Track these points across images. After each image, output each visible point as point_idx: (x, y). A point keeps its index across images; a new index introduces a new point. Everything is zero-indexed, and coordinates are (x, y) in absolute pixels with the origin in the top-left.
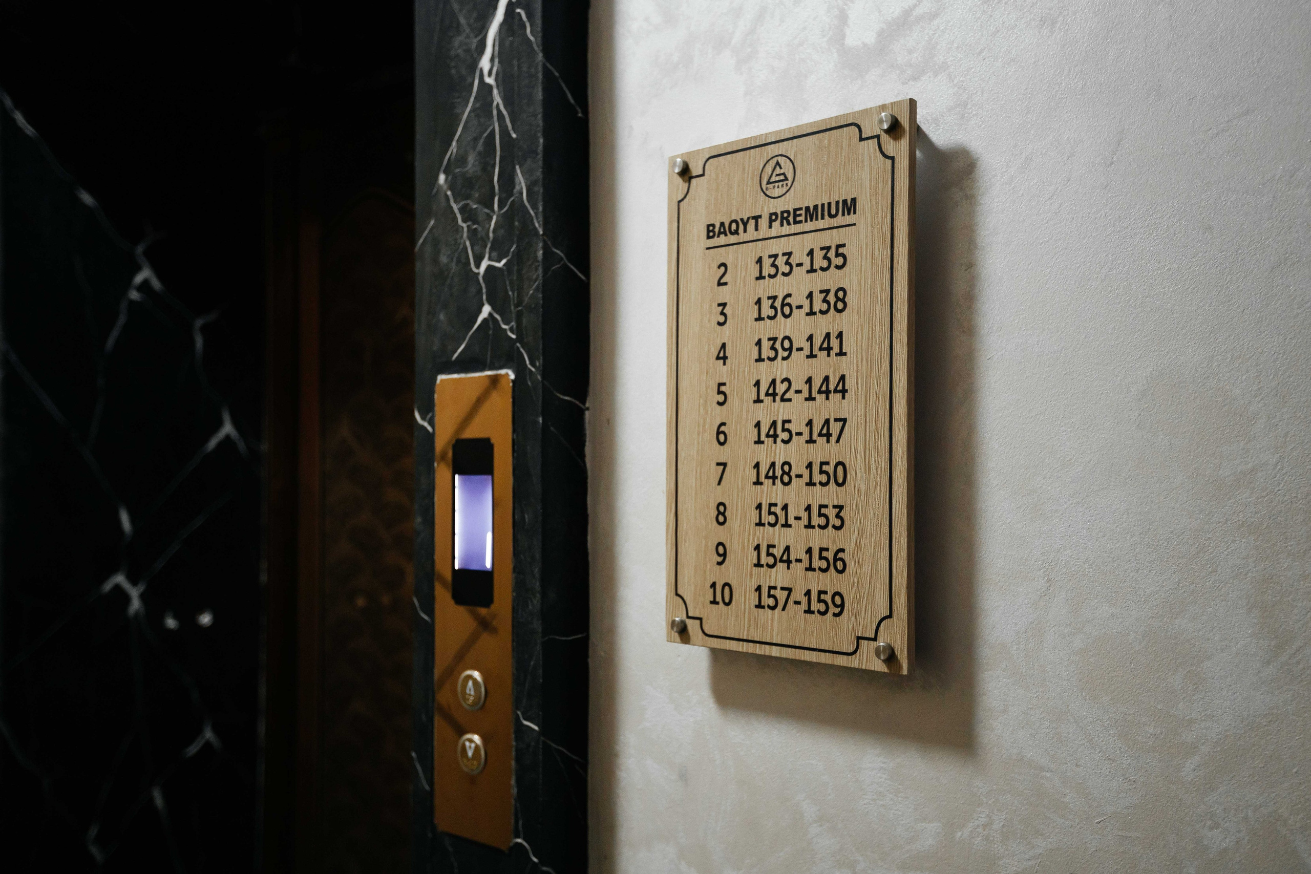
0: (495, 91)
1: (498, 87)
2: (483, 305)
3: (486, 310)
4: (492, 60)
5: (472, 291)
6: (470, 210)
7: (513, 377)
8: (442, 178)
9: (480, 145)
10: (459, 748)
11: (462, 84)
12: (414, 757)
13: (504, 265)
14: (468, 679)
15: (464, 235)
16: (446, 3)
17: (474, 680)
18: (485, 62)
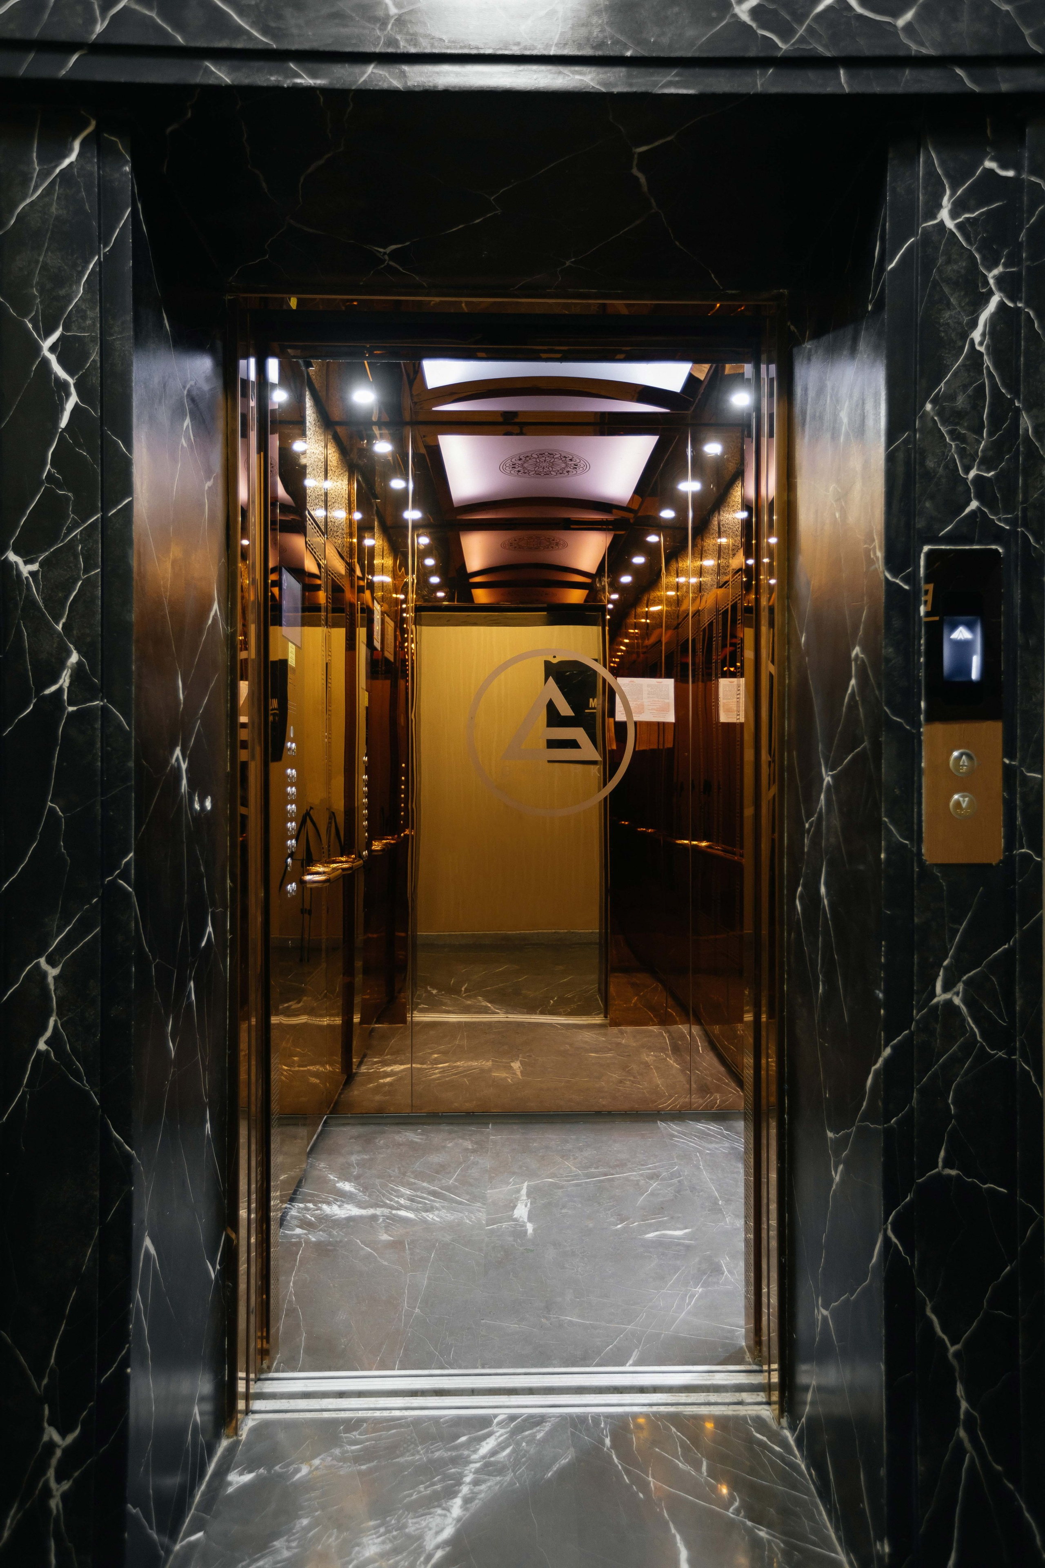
0: (985, 357)
1: (988, 354)
2: (971, 500)
3: (974, 504)
4: (983, 335)
5: (961, 488)
6: (960, 433)
7: (1001, 551)
8: (929, 407)
9: (970, 391)
10: (951, 803)
11: (952, 345)
12: (885, 821)
13: (993, 475)
14: (962, 755)
15: (953, 450)
16: (936, 284)
17: (968, 755)
18: (976, 335)
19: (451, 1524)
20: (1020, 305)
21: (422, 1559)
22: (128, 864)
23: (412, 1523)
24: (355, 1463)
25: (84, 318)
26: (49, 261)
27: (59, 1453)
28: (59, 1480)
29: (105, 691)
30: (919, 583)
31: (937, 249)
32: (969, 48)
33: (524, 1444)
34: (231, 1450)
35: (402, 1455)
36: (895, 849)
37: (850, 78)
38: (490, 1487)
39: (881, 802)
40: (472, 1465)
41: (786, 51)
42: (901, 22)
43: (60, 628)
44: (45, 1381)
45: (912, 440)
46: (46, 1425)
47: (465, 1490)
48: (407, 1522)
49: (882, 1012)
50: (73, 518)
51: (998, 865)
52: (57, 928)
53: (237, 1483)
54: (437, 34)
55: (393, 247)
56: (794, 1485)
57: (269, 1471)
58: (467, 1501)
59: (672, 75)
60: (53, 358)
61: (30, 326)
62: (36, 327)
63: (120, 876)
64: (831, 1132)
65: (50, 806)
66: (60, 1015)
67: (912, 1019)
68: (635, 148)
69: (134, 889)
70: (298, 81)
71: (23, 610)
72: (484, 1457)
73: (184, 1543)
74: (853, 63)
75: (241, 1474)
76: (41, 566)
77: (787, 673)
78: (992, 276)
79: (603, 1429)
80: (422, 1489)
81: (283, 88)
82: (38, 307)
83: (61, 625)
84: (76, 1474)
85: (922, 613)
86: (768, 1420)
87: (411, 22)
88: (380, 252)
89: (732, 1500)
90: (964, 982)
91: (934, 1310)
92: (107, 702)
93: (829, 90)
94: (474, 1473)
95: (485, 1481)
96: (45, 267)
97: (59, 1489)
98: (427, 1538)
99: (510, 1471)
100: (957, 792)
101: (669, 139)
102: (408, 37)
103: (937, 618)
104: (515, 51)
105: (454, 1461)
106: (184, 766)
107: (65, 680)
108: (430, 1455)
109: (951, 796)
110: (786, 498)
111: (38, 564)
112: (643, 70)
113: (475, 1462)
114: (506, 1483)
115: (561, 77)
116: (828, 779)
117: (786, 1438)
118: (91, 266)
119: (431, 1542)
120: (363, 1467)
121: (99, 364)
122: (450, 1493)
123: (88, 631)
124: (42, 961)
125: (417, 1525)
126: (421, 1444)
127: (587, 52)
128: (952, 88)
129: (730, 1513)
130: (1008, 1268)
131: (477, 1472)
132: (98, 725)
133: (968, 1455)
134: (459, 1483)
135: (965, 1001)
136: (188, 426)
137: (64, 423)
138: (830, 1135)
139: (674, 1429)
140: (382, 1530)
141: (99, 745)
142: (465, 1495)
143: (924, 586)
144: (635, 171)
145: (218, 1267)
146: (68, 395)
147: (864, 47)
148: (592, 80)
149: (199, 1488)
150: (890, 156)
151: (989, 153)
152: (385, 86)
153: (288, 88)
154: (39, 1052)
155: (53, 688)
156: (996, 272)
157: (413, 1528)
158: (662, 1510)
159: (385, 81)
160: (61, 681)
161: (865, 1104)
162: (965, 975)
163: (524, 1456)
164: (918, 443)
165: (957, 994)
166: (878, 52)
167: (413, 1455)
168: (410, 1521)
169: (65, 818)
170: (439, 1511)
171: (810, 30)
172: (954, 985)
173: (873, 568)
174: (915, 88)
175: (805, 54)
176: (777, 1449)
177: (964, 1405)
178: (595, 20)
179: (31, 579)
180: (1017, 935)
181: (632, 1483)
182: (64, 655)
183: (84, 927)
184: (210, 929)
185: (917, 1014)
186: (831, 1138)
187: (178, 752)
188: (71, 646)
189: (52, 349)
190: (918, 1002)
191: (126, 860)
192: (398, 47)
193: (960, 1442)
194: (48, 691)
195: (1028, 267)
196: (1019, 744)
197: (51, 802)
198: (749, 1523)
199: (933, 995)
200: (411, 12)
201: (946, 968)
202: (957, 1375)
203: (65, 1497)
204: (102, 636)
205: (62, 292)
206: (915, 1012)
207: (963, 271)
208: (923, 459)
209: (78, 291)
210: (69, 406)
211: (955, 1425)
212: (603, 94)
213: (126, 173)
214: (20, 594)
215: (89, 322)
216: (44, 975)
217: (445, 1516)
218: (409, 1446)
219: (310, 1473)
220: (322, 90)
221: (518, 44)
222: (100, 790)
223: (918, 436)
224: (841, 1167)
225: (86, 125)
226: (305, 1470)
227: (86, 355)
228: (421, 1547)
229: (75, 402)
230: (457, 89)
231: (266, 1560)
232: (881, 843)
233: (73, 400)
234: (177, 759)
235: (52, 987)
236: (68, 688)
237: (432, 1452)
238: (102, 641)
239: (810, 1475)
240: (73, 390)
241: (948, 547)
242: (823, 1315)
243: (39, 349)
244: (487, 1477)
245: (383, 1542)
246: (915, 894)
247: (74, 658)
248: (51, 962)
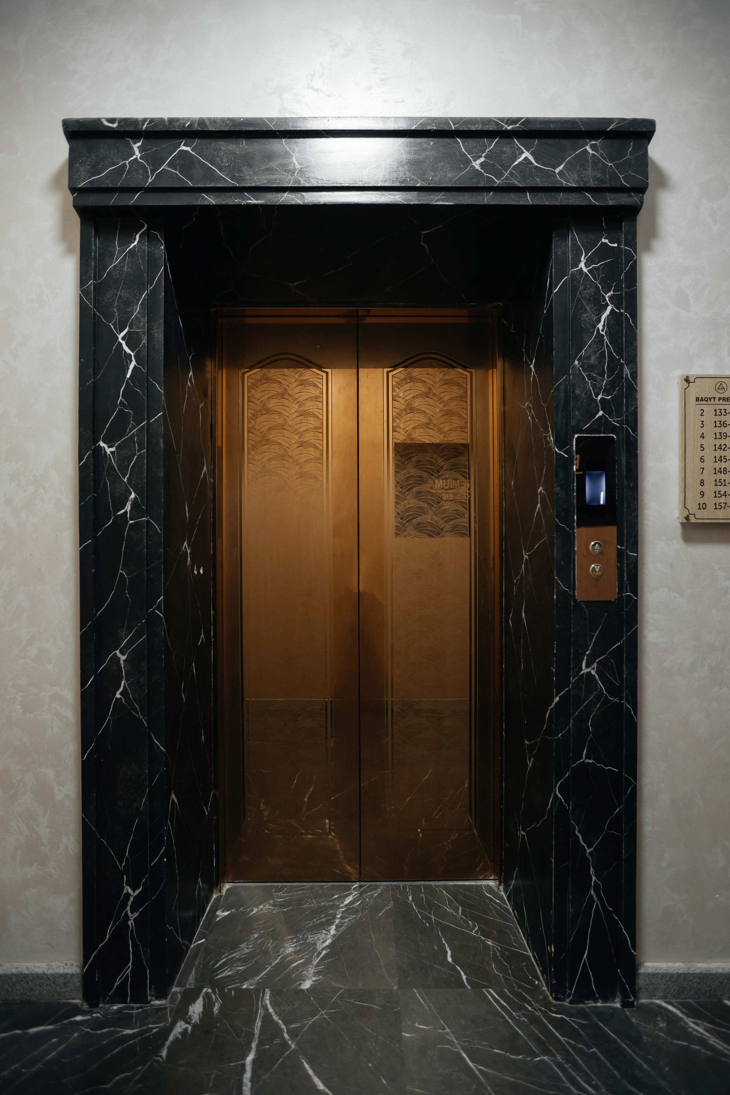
0: (605, 337)
1: (607, 336)
2: (599, 411)
3: (601, 413)
4: (604, 326)
5: (594, 405)
6: (593, 376)
7: (615, 437)
8: (576, 362)
9: (597, 355)
10: (591, 569)
11: (588, 331)
12: (556, 579)
13: (610, 398)
14: (595, 544)
15: (589, 385)
16: (579, 300)
17: (599, 544)
18: (600, 326)
19: (330, 938)
20: (622, 311)
21: (315, 955)
22: (160, 602)
23: (310, 937)
24: (281, 908)
25: (140, 322)
26: (122, 294)
27: (132, 899)
28: (132, 912)
29: (148, 512)
30: (573, 454)
31: (579, 282)
32: (592, 184)
33: (367, 899)
34: (218, 899)
35: (305, 904)
36: (562, 594)
37: (532, 197)
38: (350, 920)
39: (554, 569)
40: (340, 910)
41: (499, 184)
42: (557, 171)
43: (125, 480)
44: (124, 864)
45: (568, 379)
46: (125, 885)
47: (337, 921)
48: (308, 937)
49: (555, 678)
50: (133, 423)
51: (615, 601)
52: (125, 635)
53: (221, 916)
54: (320, 177)
55: (297, 283)
56: (506, 919)
57: (237, 911)
58: (338, 927)
59: (441, 195)
60: (123, 343)
61: (112, 327)
62: (115, 328)
63: (156, 608)
64: (527, 741)
65: (121, 573)
66: (127, 680)
67: (570, 682)
68: (423, 231)
69: (163, 615)
70: (249, 201)
71: (107, 471)
72: (347, 905)
73: (195, 944)
74: (533, 190)
75: (223, 912)
76: (116, 449)
77: (504, 501)
78: (607, 297)
79: (408, 892)
80: (315, 921)
81: (241, 205)
82: (116, 317)
83: (126, 479)
84: (141, 910)
85: (575, 470)
86: (493, 887)
87: (307, 171)
88: (290, 285)
89: (474, 926)
90: (597, 663)
91: (579, 832)
92: (150, 518)
93: (522, 203)
94: (342, 913)
95: (347, 917)
96: (120, 297)
97: (133, 916)
98: (318, 945)
99: (360, 913)
100: (593, 564)
101: (439, 227)
102: (306, 179)
103: (582, 473)
104: (361, 184)
105: (332, 907)
106: (189, 551)
107: (128, 507)
108: (319, 904)
109: (590, 566)
110: (503, 410)
111: (114, 447)
112: (426, 193)
113: (342, 908)
114: (358, 919)
115: (383, 197)
116: (526, 557)
117: (503, 896)
118: (143, 296)
119: (320, 947)
120: (285, 910)
121: (146, 345)
122: (330, 923)
123: (139, 481)
124: (118, 652)
125: (313, 939)
126: (314, 898)
127: (398, 184)
128: (585, 203)
129: (473, 933)
130: (618, 809)
131: (343, 912)
132: (145, 530)
133: (595, 903)
134: (334, 918)
135: (596, 672)
136: (191, 376)
137: (128, 376)
138: (527, 742)
139: (444, 892)
140: (295, 940)
141: (145, 541)
142: (337, 924)
143: (575, 456)
144: (422, 243)
145: (209, 809)
146: (131, 361)
147: (538, 182)
148: (400, 198)
149: (202, 918)
150: (554, 235)
151: (604, 235)
152: (293, 203)
153: (244, 205)
154: (116, 698)
155: (122, 511)
156: (609, 294)
157: (311, 940)
158: (438, 932)
159: (293, 200)
160: (126, 508)
161: (545, 726)
162: (597, 659)
163: (367, 905)
164: (571, 381)
165: (593, 669)
166: (546, 185)
167: (310, 904)
168: (309, 936)
169: (128, 578)
170: (324, 932)
171: (511, 173)
172: (592, 664)
173: (549, 446)
174: (565, 203)
175: (509, 185)
176: (498, 901)
177: (594, 878)
178: (401, 169)
179: (111, 455)
180: (624, 638)
181: (423, 918)
182: (128, 494)
183: (138, 634)
184: (203, 636)
185: (573, 680)
186: (527, 744)
187: (186, 544)
188: (131, 489)
189: (123, 338)
190: (573, 673)
191: (159, 600)
192: (300, 184)
193: (591, 896)
194: (119, 513)
195: (625, 292)
196: (625, 538)
197: (122, 570)
198: (483, 938)
199: (581, 669)
200: (307, 167)
201: (588, 656)
202: (591, 864)
203: (135, 920)
204: (147, 484)
205: (129, 310)
206: (571, 678)
207: (592, 294)
208: (574, 390)
209: (137, 308)
210: (131, 367)
211: (590, 889)
212: (406, 204)
213: (162, 250)
214: (106, 464)
215: (142, 324)
216: (119, 659)
217: (327, 934)
218: (308, 899)
219: (258, 912)
220: (262, 206)
221: (362, 181)
222: (145, 564)
223: (571, 377)
224: (532, 759)
225: (143, 226)
226: (255, 910)
227: (140, 341)
228: (315, 949)
229: (134, 365)
230: (330, 203)
231: (237, 954)
232: (554, 590)
233: (134, 363)
234: (185, 547)
235: (123, 666)
236: (130, 511)
237: (320, 903)
238: (147, 487)
239: (514, 914)
240: (133, 358)
241: (588, 435)
242: (522, 834)
243: (118, 338)
244: (349, 915)
245: (296, 946)
246: (572, 617)
247: (133, 496)
248: (122, 653)
